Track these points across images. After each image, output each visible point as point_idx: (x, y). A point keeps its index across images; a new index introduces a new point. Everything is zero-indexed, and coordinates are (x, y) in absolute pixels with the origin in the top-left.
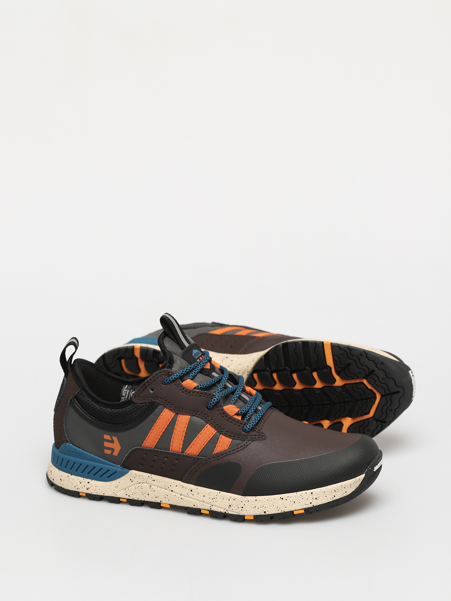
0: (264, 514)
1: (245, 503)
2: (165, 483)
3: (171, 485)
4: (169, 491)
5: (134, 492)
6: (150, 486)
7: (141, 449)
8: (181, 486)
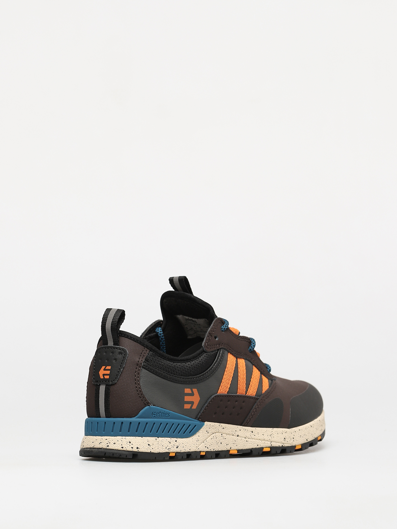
2: (231, 429)
4: (235, 436)
6: (222, 435)
8: (243, 430)
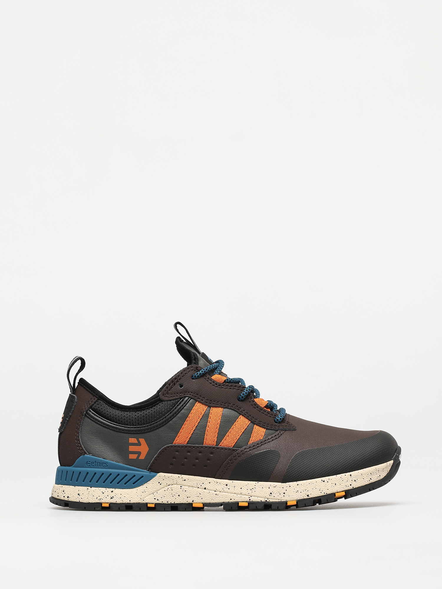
0: (307, 497)
1: (286, 489)
2: (197, 481)
3: (203, 482)
4: (202, 489)
5: (163, 495)
6: (181, 487)
7: (172, 446)
8: (214, 482)
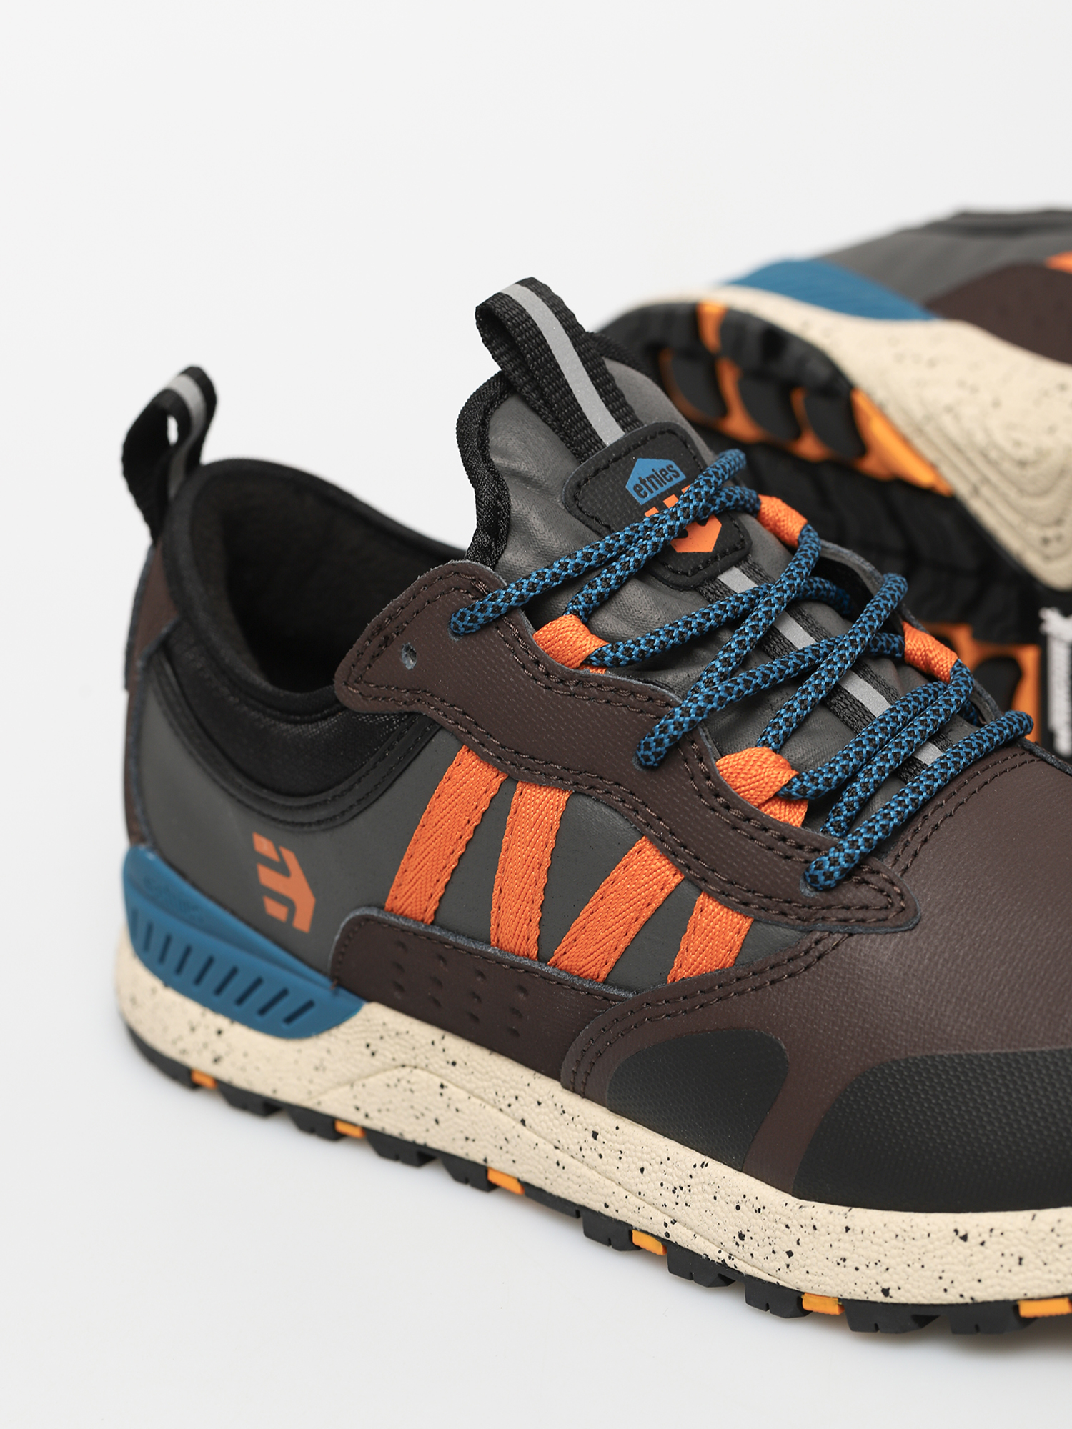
0: (880, 1298)
1: (799, 1236)
2: (494, 1081)
3: (517, 1093)
4: (513, 1119)
5: (384, 1101)
6: (442, 1086)
7: (379, 922)
8: (554, 1106)
